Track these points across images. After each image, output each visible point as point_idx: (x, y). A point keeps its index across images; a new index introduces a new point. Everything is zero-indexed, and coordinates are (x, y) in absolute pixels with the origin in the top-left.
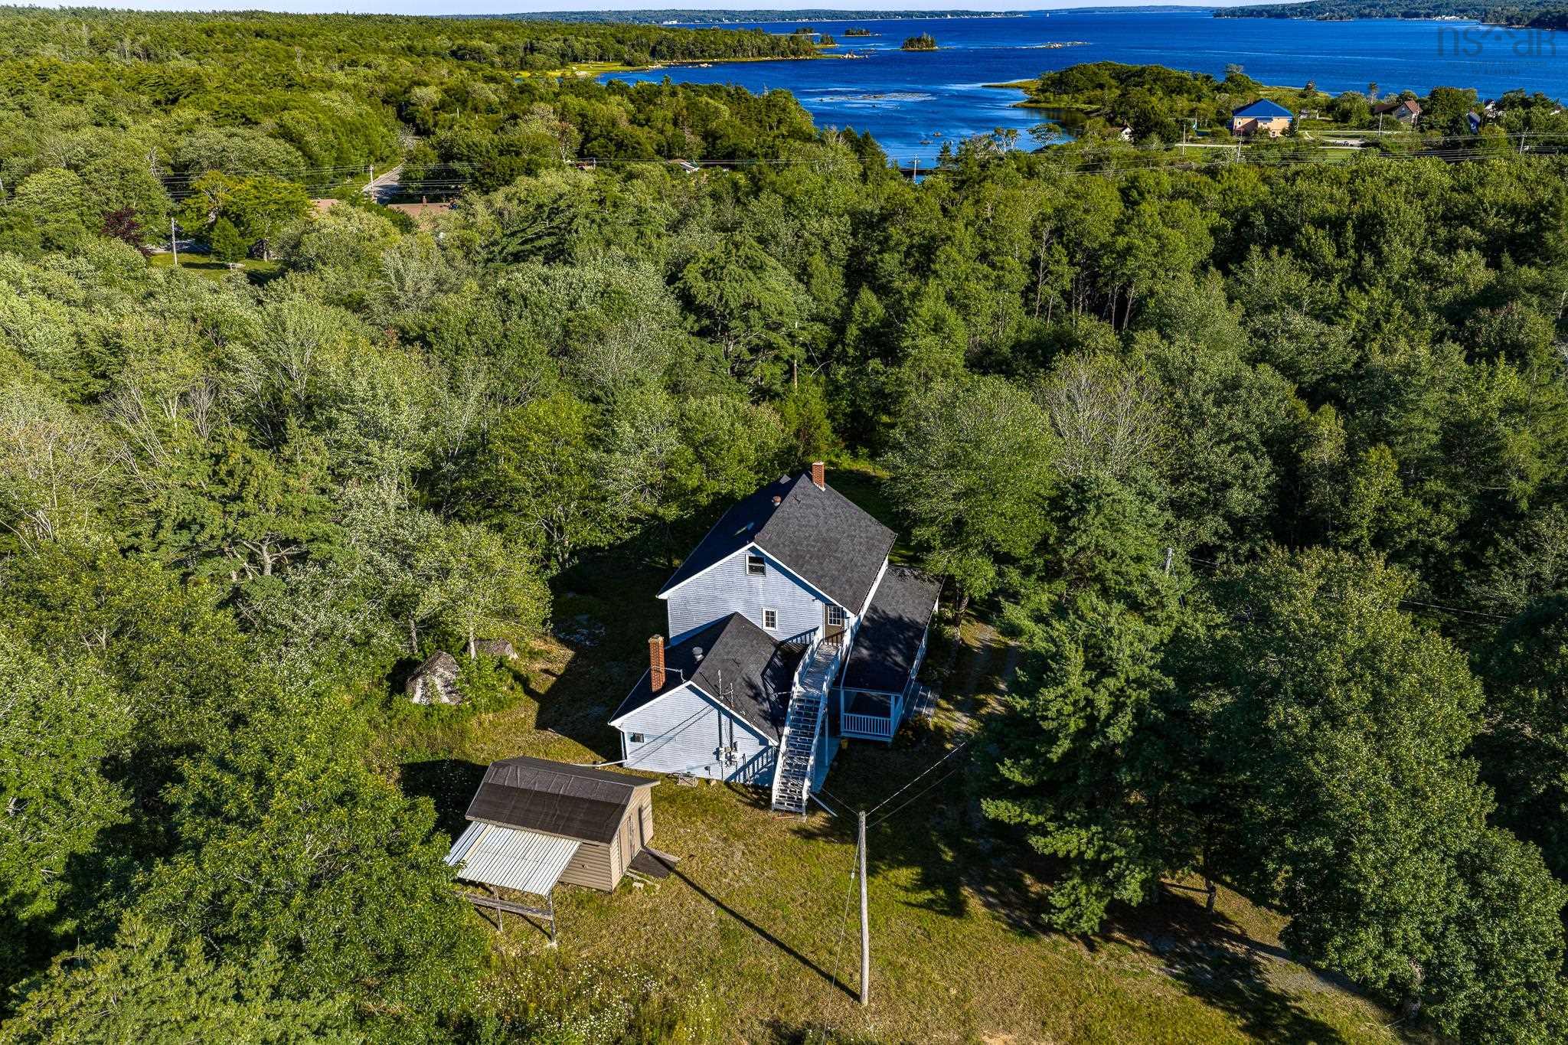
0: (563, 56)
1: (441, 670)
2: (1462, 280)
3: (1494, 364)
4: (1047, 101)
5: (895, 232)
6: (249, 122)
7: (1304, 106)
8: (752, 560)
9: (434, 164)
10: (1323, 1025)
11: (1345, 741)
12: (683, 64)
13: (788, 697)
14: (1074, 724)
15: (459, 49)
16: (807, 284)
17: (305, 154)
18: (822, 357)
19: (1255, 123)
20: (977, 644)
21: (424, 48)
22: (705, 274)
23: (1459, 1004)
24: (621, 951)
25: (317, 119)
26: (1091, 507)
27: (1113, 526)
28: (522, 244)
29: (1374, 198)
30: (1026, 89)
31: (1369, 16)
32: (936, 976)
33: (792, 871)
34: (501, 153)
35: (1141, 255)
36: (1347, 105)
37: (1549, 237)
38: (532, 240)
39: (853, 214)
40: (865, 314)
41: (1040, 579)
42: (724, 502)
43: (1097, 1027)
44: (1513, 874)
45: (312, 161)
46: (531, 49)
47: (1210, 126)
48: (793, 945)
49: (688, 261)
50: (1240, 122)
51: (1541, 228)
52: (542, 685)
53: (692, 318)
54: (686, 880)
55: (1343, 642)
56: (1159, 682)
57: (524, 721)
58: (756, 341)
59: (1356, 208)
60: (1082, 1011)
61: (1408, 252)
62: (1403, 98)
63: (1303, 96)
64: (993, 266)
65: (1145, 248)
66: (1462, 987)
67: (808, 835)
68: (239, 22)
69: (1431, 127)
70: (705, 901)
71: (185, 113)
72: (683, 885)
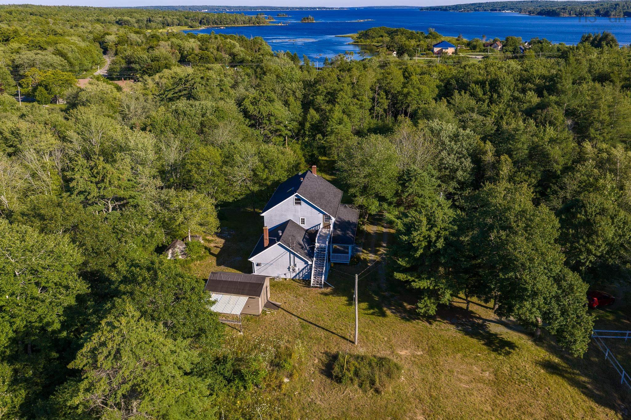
0: (163, 24)
1: (178, 246)
2: (530, 102)
3: (545, 127)
4: (361, 42)
5: (321, 87)
6: (42, 48)
7: (459, 44)
8: (296, 199)
9: (124, 65)
10: (510, 342)
11: (519, 239)
12: (213, 27)
13: (314, 247)
14: (424, 244)
15: (119, 20)
16: (289, 107)
17: (68, 61)
18: (297, 135)
19: (442, 50)
20: (372, 232)
21: (104, 20)
22: (252, 103)
23: (556, 325)
24: (267, 334)
25: (71, 47)
26: (413, 179)
27: (421, 185)
28: (174, 94)
29: (495, 73)
30: (352, 37)
31: (478, 10)
32: (379, 334)
33: (322, 306)
34: (152, 61)
35: (413, 95)
36: (475, 43)
37: (559, 86)
38: (177, 93)
39: (303, 82)
40: (312, 119)
41: (394, 206)
42: (276, 183)
43: (436, 346)
44: (571, 281)
45: (71, 64)
46: (150, 21)
47: (425, 51)
48: (328, 328)
49: (244, 99)
50: (436, 50)
51: (555, 83)
52: (217, 251)
53: (248, 120)
54: (285, 310)
55: (514, 209)
56: (451, 228)
57: (212, 263)
58: (272, 128)
59: (489, 77)
60: (430, 342)
61: (509, 92)
62: (495, 41)
63: (457, 40)
64: (358, 99)
65: (414, 93)
66: (557, 319)
67: (326, 294)
68: (20, 9)
69: (507, 51)
70: (293, 316)
71: (14, 45)
72: (285, 312)
